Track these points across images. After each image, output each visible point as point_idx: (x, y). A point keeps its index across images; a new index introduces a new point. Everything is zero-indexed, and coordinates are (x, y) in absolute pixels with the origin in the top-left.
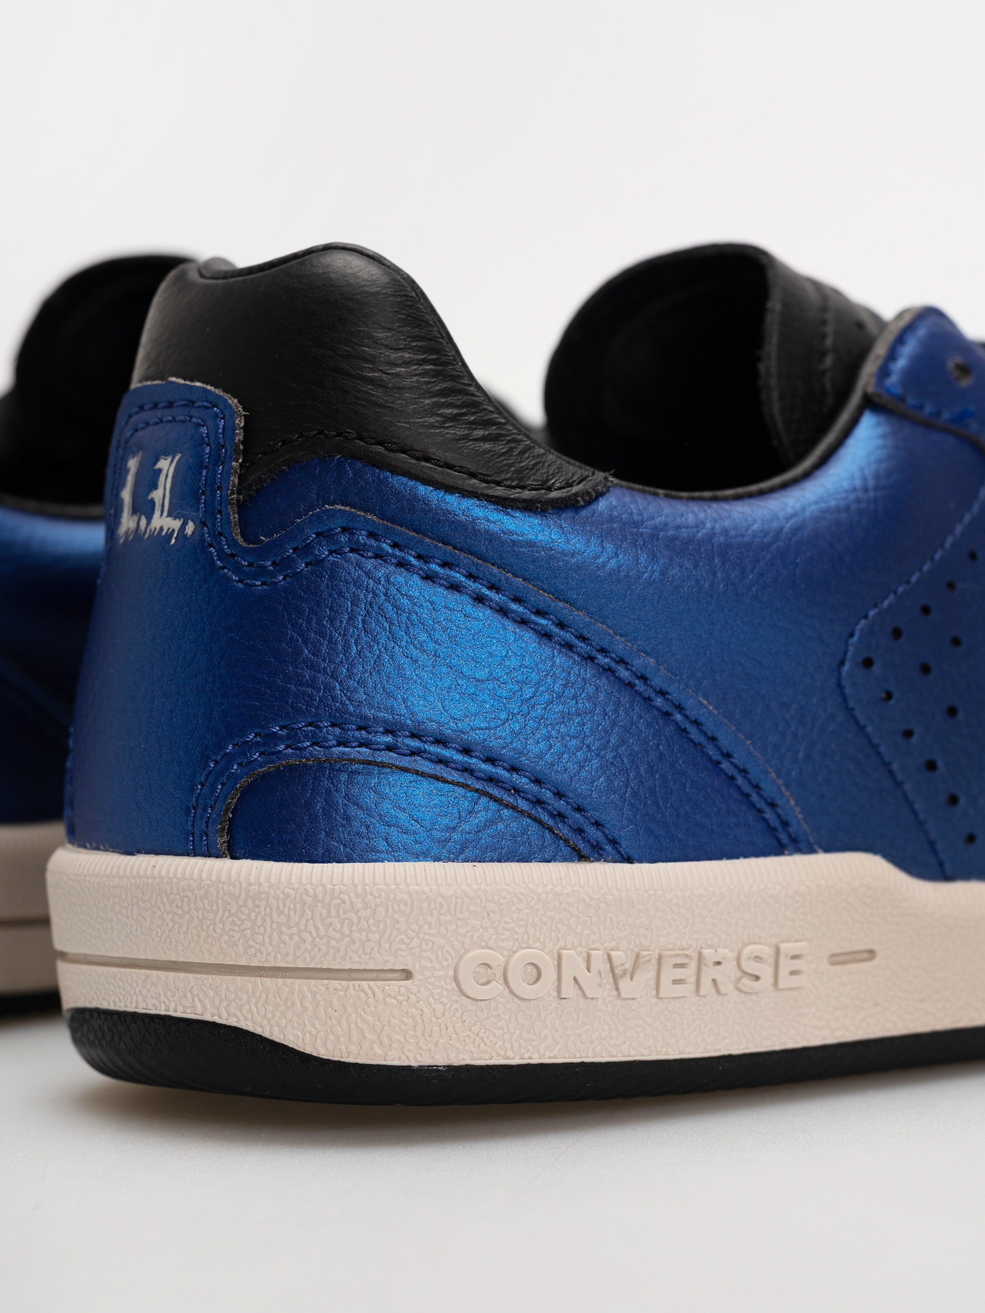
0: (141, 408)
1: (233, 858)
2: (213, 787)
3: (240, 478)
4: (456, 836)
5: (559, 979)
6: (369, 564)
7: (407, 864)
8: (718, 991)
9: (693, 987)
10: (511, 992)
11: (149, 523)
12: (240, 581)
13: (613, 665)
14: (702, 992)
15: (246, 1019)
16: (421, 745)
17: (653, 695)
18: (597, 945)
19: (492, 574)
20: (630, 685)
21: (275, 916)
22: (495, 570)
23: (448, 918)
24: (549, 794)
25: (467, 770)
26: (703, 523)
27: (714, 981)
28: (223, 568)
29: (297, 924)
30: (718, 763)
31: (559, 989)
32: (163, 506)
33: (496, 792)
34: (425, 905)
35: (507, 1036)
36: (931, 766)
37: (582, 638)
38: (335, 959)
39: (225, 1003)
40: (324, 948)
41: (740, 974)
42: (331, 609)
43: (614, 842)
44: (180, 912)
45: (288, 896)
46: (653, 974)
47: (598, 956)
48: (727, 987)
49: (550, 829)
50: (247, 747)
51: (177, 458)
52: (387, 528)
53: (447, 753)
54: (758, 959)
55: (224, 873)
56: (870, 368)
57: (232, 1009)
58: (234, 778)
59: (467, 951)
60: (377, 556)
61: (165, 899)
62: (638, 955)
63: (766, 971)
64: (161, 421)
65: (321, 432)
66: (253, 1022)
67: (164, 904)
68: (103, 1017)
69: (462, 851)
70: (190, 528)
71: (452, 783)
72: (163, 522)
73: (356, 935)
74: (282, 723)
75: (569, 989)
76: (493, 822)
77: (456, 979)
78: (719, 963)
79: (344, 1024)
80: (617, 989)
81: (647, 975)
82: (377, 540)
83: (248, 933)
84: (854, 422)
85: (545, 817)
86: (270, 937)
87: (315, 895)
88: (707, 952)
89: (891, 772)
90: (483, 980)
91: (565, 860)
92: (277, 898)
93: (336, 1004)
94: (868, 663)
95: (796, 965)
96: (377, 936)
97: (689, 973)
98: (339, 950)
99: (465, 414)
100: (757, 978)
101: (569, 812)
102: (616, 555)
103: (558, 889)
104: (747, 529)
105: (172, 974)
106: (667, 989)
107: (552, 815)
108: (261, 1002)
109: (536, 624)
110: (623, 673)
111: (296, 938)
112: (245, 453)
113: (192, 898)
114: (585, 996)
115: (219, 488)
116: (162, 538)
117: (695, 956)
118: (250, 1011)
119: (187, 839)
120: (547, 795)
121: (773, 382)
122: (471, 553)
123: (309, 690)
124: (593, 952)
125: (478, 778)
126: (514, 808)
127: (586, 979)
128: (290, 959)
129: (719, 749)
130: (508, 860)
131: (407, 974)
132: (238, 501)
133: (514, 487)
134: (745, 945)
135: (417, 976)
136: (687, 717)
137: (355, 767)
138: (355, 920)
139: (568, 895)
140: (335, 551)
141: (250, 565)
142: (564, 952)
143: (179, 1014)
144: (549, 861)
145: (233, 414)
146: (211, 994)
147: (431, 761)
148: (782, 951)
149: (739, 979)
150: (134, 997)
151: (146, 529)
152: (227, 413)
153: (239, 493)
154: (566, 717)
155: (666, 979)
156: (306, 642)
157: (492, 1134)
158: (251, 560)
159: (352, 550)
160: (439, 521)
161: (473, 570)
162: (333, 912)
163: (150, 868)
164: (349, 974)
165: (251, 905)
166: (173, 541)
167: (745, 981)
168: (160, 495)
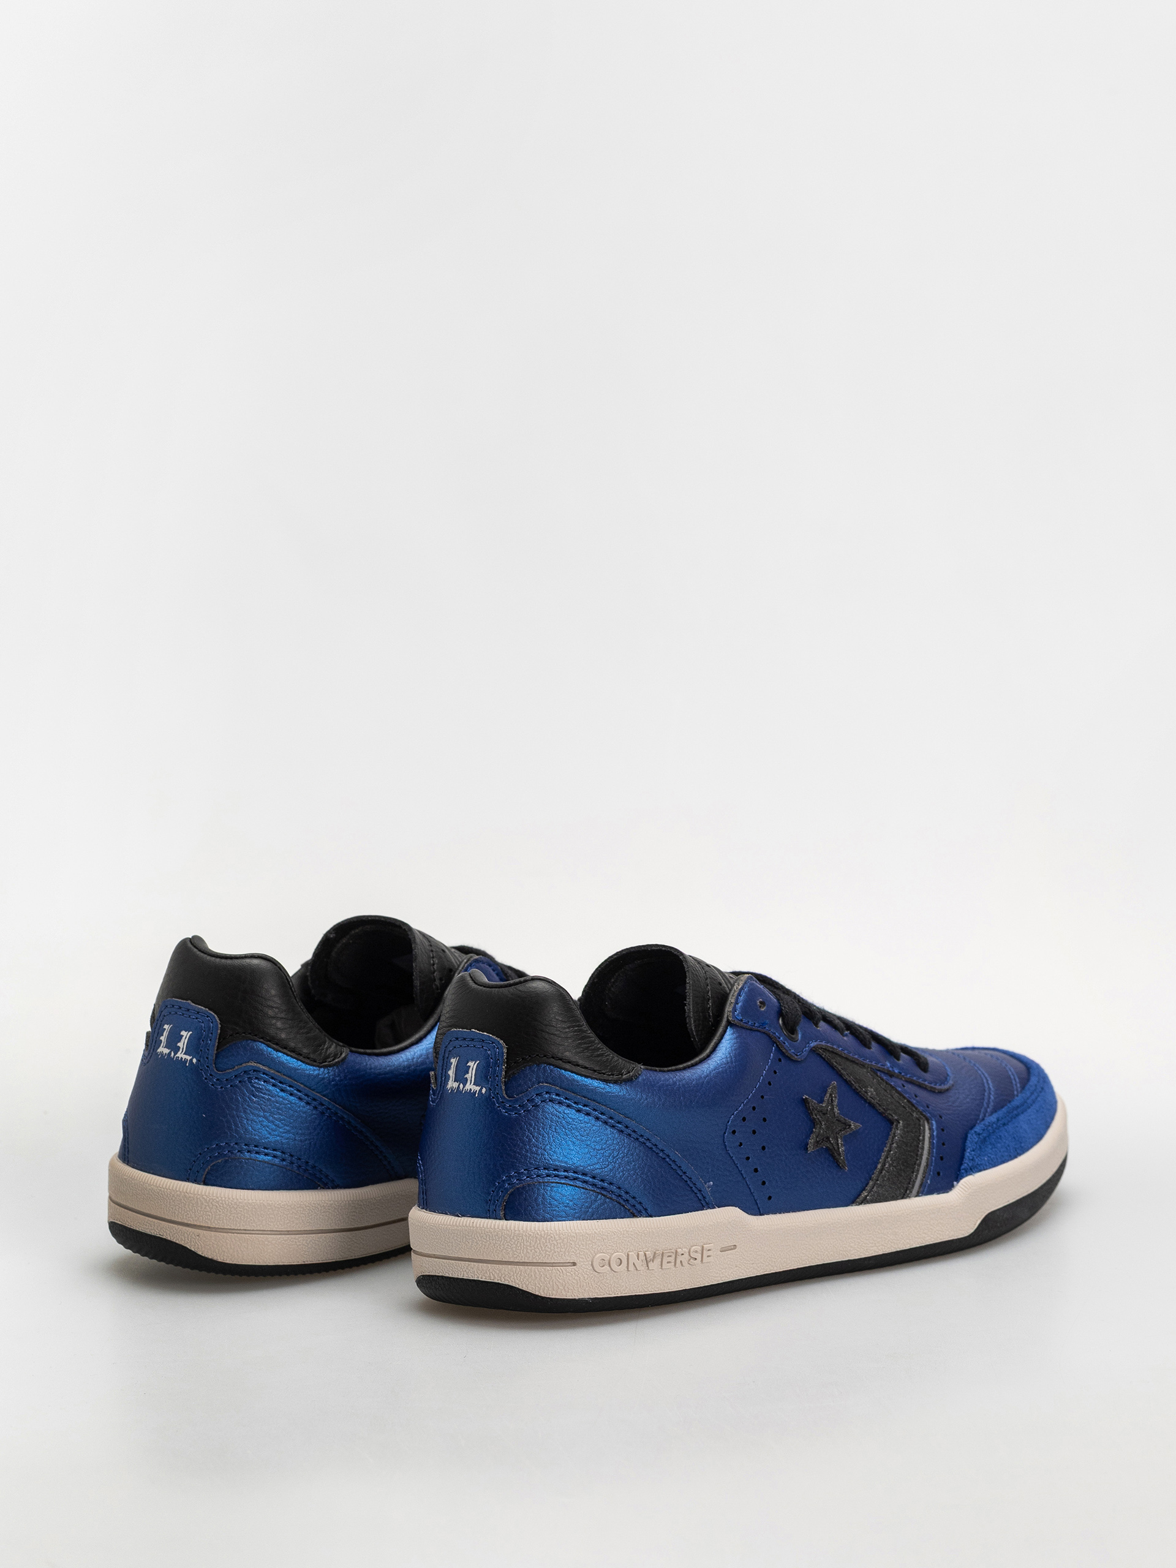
0: (457, 1039)
1: (506, 1220)
2: (498, 1192)
3: (506, 1072)
4: (590, 1210)
5: (628, 1264)
6: (557, 1107)
7: (574, 1222)
8: (682, 1265)
9: (673, 1264)
10: (611, 1269)
11: (464, 1087)
12: (506, 1112)
13: (645, 1141)
14: (677, 1266)
15: (512, 1281)
16: (577, 1175)
17: (659, 1152)
18: (641, 1250)
19: (602, 1109)
20: (651, 1148)
21: (525, 1243)
22: (604, 1107)
23: (590, 1242)
24: (606, 1184)
25: (594, 1185)
26: (676, 1083)
27: (681, 1261)
28: (499, 1107)
29: (534, 1246)
30: (682, 1176)
31: (628, 1268)
32: (471, 1080)
33: (605, 1193)
34: (581, 1238)
35: (610, 1286)
36: (756, 1170)
37: (634, 1131)
38: (548, 1258)
39: (503, 1276)
40: (544, 1255)
41: (690, 1258)
42: (543, 1124)
43: (646, 1210)
44: (485, 1241)
45: (530, 1235)
46: (660, 1260)
47: (641, 1254)
48: (685, 1263)
49: (623, 1206)
50: (510, 1177)
51: (478, 1062)
52: (563, 1092)
53: (587, 1178)
54: (696, 1252)
55: (504, 1226)
56: (728, 1008)
57: (506, 1278)
58: (507, 1190)
59: (596, 1254)
60: (559, 1103)
61: (478, 1236)
62: (655, 1253)
63: (698, 1256)
64: (468, 1046)
65: (538, 1055)
66: (515, 1282)
67: (478, 1237)
68: (445, 1279)
69: (593, 1215)
70: (484, 1091)
71: (589, 1190)
72: (470, 1086)
73: (556, 1250)
74: (525, 1168)
75: (631, 1267)
76: (603, 1204)
77: (592, 1265)
78: (683, 1254)
79: (551, 1283)
80: (648, 1266)
81: (658, 1260)
82: (559, 1096)
83: (514, 1249)
84: (725, 1032)
85: (622, 1202)
86: (523, 1251)
87: (541, 1235)
88: (679, 1250)
89: (742, 1174)
90: (601, 1265)
91: (628, 1217)
92: (526, 1236)
93: (548, 1276)
94: (734, 1132)
95: (710, 1253)
96: (564, 1250)
97: (672, 1259)
98: (549, 1255)
99: (590, 1046)
100: (696, 1259)
101: (630, 1199)
102: (647, 1099)
103: (628, 1229)
104: (691, 1083)
105: (481, 1264)
106: (665, 1265)
107: (624, 1201)
108: (519, 1275)
109: (618, 1127)
110: (648, 1144)
111: (533, 1251)
112: (507, 1063)
113: (491, 1235)
114: (637, 1270)
115: (497, 1076)
116: (471, 1094)
117: (674, 1252)
118: (514, 1278)
119: (487, 1213)
120: (623, 1193)
121: (691, 1014)
122: (594, 1101)
123: (536, 1155)
124: (640, 1253)
125: (598, 1188)
126: (611, 1199)
127: (638, 1263)
128: (530, 1259)
129: (682, 1170)
130: (609, 1218)
131: (574, 1264)
132: (505, 1081)
133: (610, 1075)
134: (692, 1246)
135: (578, 1264)
136: (671, 1159)
137: (553, 1185)
138: (556, 1244)
139: (631, 1231)
140: (543, 1101)
141: (510, 1106)
142: (630, 1253)
143: (483, 1279)
144: (623, 1218)
145: (502, 1047)
146: (498, 1272)
147: (581, 1182)
148: (705, 1248)
149: (689, 1260)
150: (462, 1273)
151: (463, 1089)
152: (500, 1047)
153: (505, 1078)
154: (629, 1163)
155: (665, 1262)
156: (533, 1137)
157: (601, 1323)
158: (510, 1104)
159: (550, 1101)
160: (583, 1089)
161: (595, 1108)
162: (548, 1241)
163: (471, 1223)
164: (552, 1265)
165: (515, 1239)
166: (477, 1095)
167: (692, 1260)
168: (471, 1075)
